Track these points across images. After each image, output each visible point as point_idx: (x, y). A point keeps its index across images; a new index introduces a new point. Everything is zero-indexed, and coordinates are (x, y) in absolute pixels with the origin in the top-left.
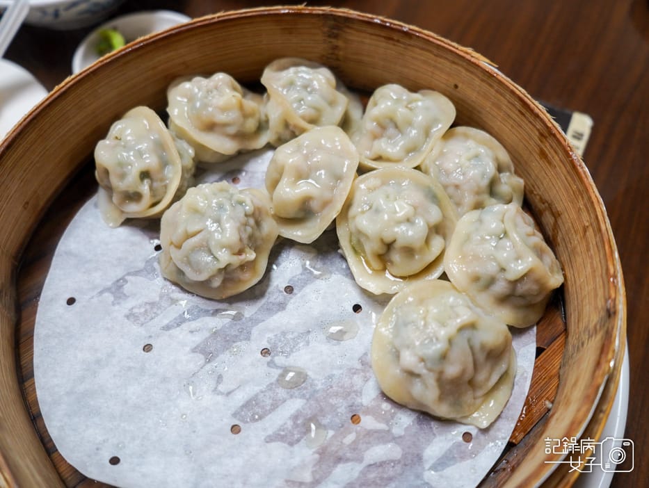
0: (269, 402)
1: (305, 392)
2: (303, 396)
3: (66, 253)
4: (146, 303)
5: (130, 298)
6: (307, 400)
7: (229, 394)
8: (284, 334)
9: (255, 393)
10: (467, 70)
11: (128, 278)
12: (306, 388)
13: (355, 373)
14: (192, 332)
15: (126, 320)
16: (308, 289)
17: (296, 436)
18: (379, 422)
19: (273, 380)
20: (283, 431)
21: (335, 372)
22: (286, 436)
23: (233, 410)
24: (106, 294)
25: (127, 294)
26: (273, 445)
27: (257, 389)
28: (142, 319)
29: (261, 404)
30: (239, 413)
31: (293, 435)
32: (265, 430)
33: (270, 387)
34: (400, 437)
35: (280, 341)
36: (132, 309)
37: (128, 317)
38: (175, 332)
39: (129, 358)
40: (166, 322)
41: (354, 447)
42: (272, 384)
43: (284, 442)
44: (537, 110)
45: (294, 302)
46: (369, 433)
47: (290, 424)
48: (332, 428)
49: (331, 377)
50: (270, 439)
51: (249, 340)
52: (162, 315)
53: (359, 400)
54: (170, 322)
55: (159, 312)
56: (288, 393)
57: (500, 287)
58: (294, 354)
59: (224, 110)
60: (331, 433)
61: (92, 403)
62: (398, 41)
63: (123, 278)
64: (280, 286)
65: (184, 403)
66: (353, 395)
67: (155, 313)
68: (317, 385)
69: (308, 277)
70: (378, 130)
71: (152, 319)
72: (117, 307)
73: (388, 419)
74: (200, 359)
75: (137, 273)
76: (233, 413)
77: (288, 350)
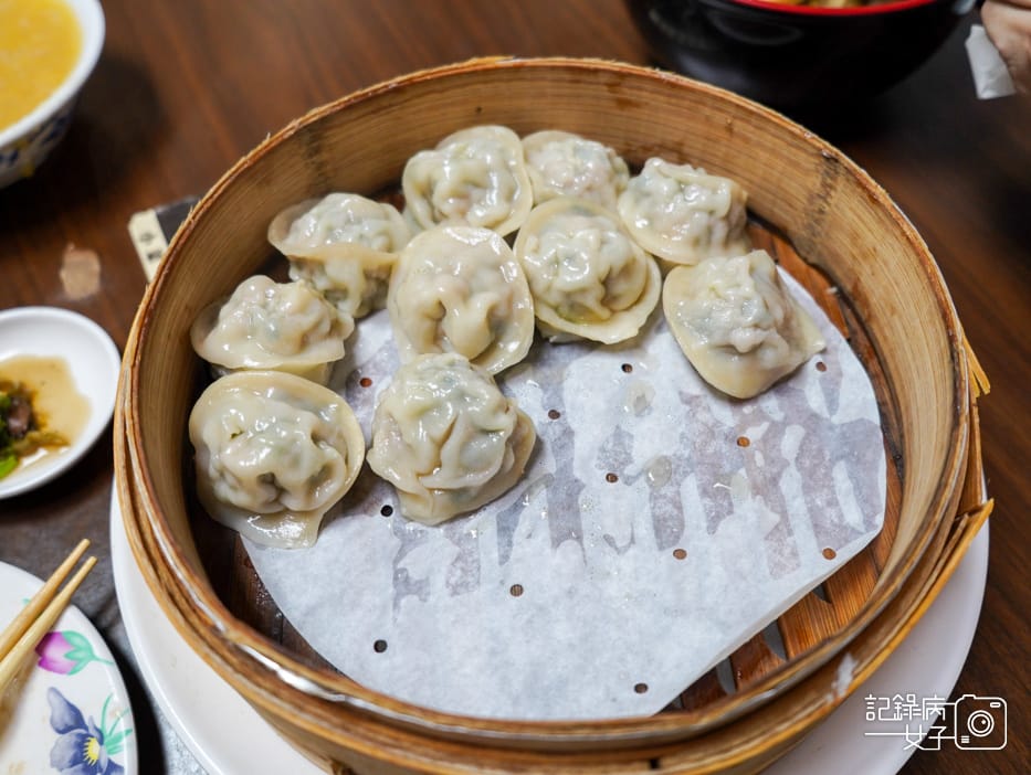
0: (669, 508)
1: (681, 469)
2: (686, 474)
3: (306, 615)
4: (453, 564)
5: (431, 578)
6: (692, 471)
7: (633, 541)
8: (603, 450)
9: (650, 514)
10: (485, 82)
11: (401, 565)
12: (678, 466)
13: (694, 415)
14: (530, 536)
15: (459, 597)
16: (568, 396)
17: (726, 504)
18: (759, 425)
19: (648, 490)
20: (711, 512)
21: (680, 430)
22: (717, 512)
23: (655, 546)
24: (403, 602)
25: (424, 578)
26: (720, 529)
27: (647, 510)
28: (470, 579)
29: (667, 516)
30: (662, 543)
31: (722, 505)
32: (698, 527)
33: (654, 498)
34: (786, 418)
35: (607, 458)
36: (447, 583)
37: (455, 593)
38: (516, 552)
39: (514, 617)
40: (495, 555)
41: (770, 461)
42: (651, 494)
43: (724, 517)
44: (593, 66)
45: (572, 418)
46: (765, 440)
47: (707, 501)
48: (739, 468)
49: (682, 436)
50: (712, 529)
51: (584, 486)
52: (482, 555)
53: (725, 429)
54: (499, 550)
55: (476, 556)
56: (672, 485)
57: (720, 231)
58: (633, 454)
59: (303, 309)
60: (742, 472)
61: (546, 683)
62: (391, 106)
63: (396, 572)
64: (542, 420)
65: (612, 589)
66: (716, 430)
67: (473, 562)
68: (682, 455)
69: (553, 388)
70: (462, 204)
71: (479, 569)
72: (432, 599)
73: (761, 416)
74: (569, 545)
75: (402, 553)
76: (656, 548)
77: (624, 456)
